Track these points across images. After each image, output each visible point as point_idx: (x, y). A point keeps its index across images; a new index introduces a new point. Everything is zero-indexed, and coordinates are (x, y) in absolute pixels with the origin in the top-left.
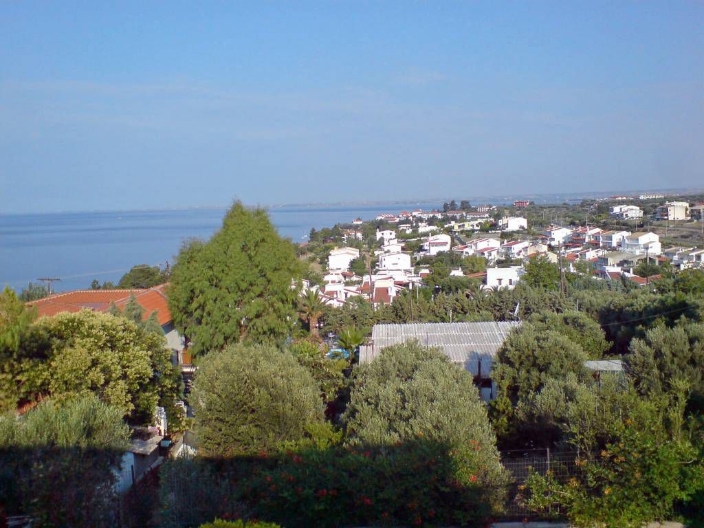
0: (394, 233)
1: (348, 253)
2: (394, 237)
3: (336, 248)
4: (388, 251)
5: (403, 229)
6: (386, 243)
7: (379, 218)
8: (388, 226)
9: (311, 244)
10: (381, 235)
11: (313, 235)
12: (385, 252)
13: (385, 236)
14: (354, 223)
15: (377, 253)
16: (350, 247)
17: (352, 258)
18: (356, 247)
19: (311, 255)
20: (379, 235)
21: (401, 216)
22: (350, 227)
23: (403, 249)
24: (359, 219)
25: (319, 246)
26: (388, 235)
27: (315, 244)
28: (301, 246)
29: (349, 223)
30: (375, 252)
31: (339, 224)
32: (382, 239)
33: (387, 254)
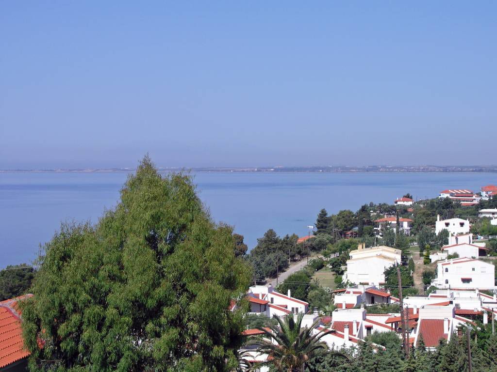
0: (467, 223)
1: (380, 256)
2: (468, 230)
3: (360, 247)
4: (456, 256)
5: (485, 217)
6: (452, 240)
7: (445, 196)
8: (459, 211)
9: (319, 237)
10: (444, 227)
11: (323, 222)
12: (450, 257)
13: (450, 229)
14: (399, 203)
15: (433, 258)
16: (387, 245)
17: (389, 264)
18: (398, 246)
19: (315, 257)
20: (440, 226)
21: (484, 194)
22: (391, 210)
23: (482, 252)
24: (408, 197)
25: (332, 242)
26: (455, 226)
27: (325, 237)
28: (300, 241)
29: (390, 203)
30: (431, 257)
31: (371, 205)
32: (445, 234)
33: (452, 261)
